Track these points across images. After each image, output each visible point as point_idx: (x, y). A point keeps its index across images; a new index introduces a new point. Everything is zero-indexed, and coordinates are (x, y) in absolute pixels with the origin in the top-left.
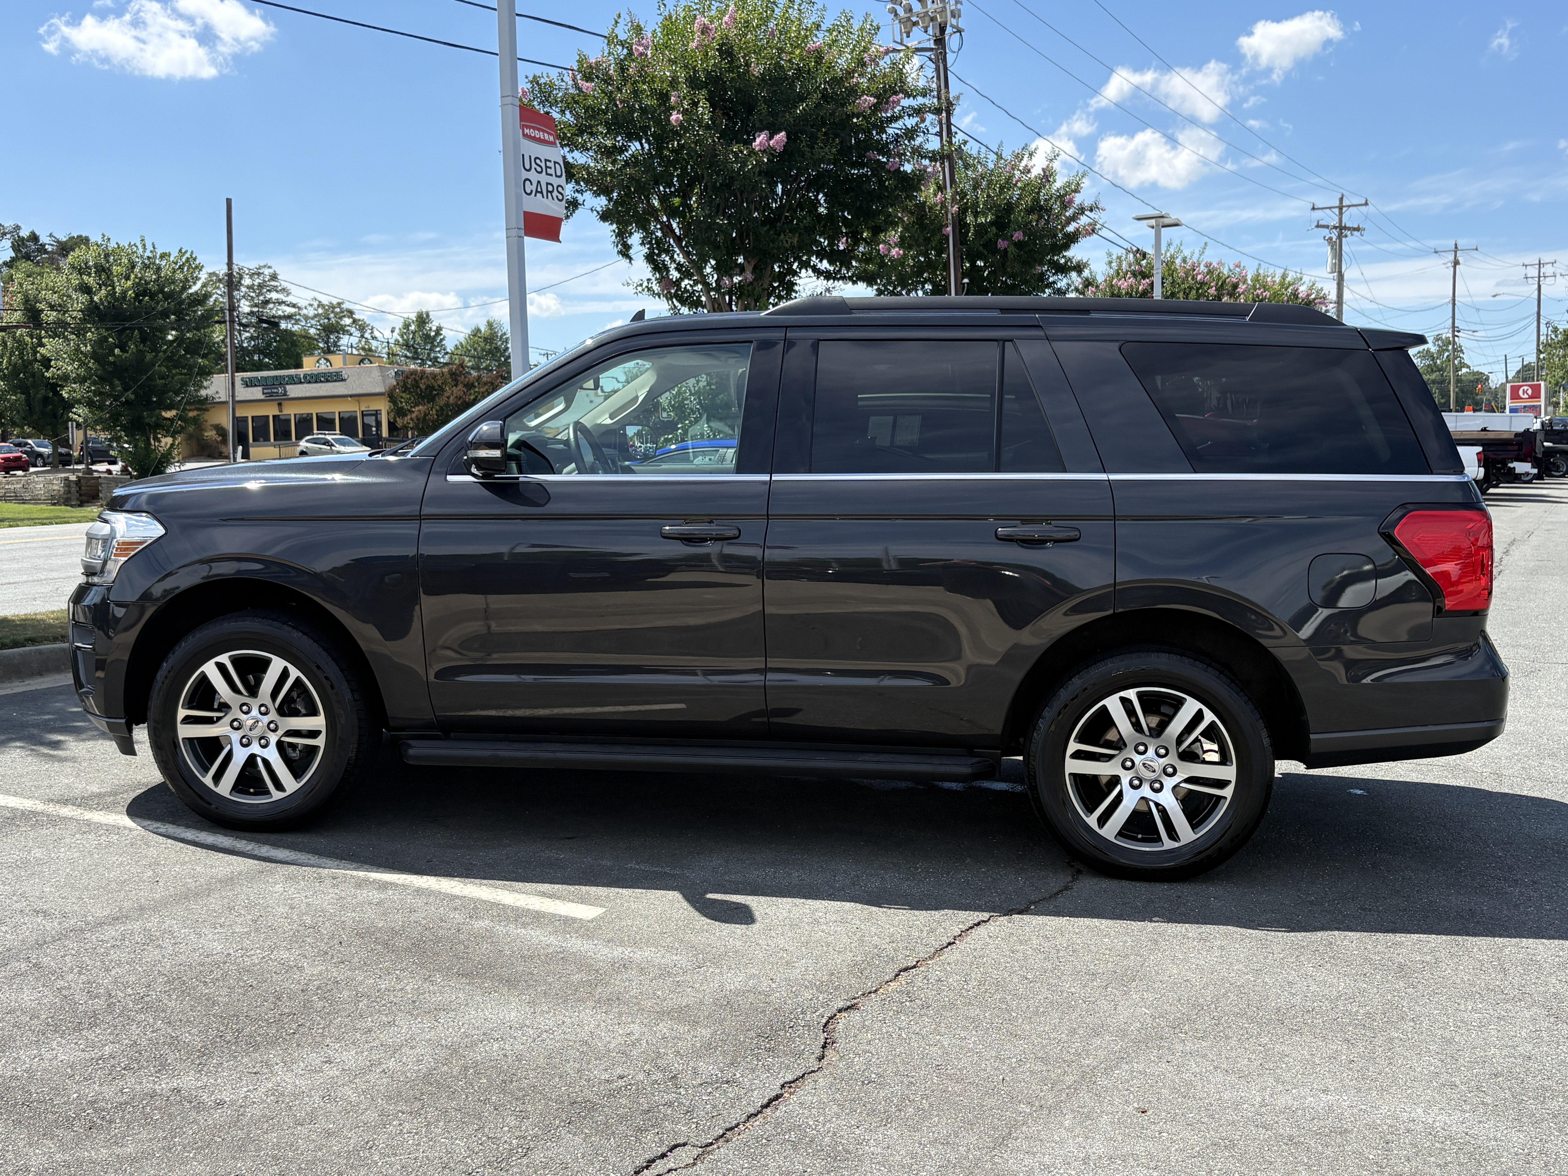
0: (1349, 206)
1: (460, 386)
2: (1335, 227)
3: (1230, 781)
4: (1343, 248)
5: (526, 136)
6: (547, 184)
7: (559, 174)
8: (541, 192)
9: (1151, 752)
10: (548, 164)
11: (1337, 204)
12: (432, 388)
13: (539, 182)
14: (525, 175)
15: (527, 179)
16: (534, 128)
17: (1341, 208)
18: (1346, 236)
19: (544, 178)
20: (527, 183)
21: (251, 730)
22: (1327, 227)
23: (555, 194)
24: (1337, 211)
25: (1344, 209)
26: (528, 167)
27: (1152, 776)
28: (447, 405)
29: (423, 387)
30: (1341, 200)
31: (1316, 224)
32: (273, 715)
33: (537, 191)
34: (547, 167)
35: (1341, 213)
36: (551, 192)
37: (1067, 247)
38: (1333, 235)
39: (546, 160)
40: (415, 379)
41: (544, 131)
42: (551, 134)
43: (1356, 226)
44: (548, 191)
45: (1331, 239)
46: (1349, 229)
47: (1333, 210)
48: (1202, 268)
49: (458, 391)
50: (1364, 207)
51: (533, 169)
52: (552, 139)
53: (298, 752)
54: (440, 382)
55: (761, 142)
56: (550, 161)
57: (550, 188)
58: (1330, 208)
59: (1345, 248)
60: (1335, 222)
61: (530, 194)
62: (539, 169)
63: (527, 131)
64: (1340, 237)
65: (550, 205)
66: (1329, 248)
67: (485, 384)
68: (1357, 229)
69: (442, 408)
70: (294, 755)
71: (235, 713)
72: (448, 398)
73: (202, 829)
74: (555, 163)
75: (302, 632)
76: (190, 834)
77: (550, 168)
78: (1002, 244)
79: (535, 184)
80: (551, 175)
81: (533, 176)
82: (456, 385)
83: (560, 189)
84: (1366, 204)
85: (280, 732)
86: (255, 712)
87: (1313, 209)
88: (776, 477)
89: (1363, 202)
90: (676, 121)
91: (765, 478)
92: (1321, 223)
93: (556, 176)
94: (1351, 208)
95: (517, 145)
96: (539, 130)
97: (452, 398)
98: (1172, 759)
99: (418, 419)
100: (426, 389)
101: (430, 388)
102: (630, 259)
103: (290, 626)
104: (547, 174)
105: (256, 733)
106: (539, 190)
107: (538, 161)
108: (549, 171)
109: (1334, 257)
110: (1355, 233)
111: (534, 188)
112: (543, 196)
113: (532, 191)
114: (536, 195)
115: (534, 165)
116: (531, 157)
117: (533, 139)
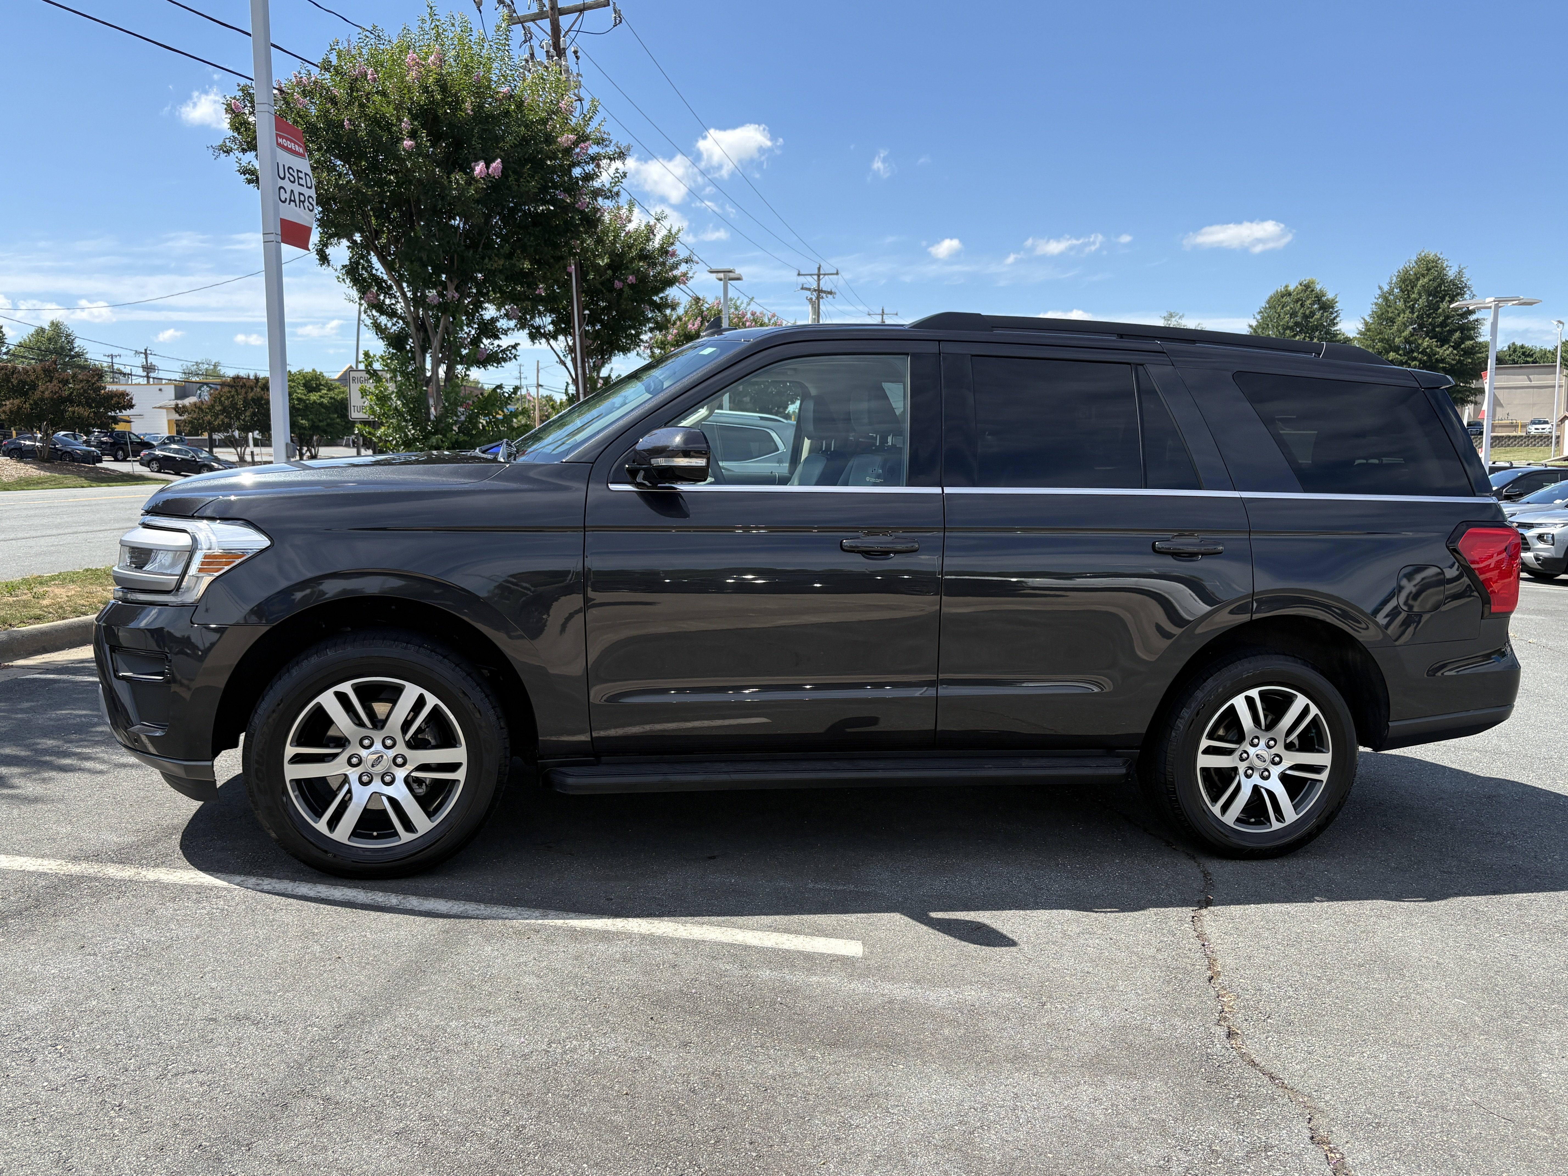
0: (825, 275)
1: (55, 382)
2: (815, 290)
3: (1326, 766)
4: (821, 307)
5: (279, 144)
6: (300, 194)
7: (309, 185)
8: (294, 201)
9: (1262, 743)
10: (300, 175)
11: (816, 272)
12: (25, 383)
13: (292, 191)
14: (281, 183)
15: (281, 188)
16: (287, 139)
17: (819, 276)
18: (822, 298)
19: (297, 189)
20: (282, 190)
21: (373, 766)
22: (809, 289)
23: (306, 204)
24: (816, 277)
25: (821, 277)
26: (283, 176)
27: (1264, 765)
28: (42, 399)
29: (15, 382)
30: (819, 269)
31: (801, 286)
32: (401, 748)
33: (291, 200)
34: (299, 178)
35: (819, 280)
36: (303, 202)
37: (662, 290)
38: (813, 297)
39: (298, 171)
40: (6, 374)
41: (295, 143)
42: (301, 147)
43: (829, 290)
44: (300, 201)
45: (811, 299)
46: (825, 292)
47: (814, 277)
48: (749, 315)
49: (53, 386)
50: (835, 276)
51: (287, 178)
52: (301, 151)
53: (424, 787)
54: (33, 377)
56: (301, 172)
57: (302, 198)
58: (811, 275)
59: (822, 308)
60: (815, 286)
61: (284, 202)
62: (292, 179)
63: (280, 140)
64: (818, 298)
65: (302, 214)
66: (810, 307)
67: (81, 381)
68: (830, 293)
69: (36, 403)
70: (421, 791)
71: (354, 748)
72: (43, 392)
73: (314, 882)
74: (306, 174)
75: (441, 655)
76: (304, 889)
77: (302, 179)
78: (618, 284)
79: (289, 192)
80: (303, 185)
81: (287, 185)
82: (51, 381)
83: (310, 200)
84: (837, 274)
85: (409, 767)
86: (378, 746)
87: (799, 275)
88: (948, 490)
89: (835, 272)
91: (937, 490)
92: (805, 286)
93: (307, 187)
94: (826, 276)
95: (272, 153)
96: (291, 141)
97: (46, 393)
98: (1279, 749)
99: (11, 412)
100: (18, 383)
101: (23, 383)
103: (427, 648)
104: (299, 184)
105: (379, 769)
106: (293, 198)
107: (291, 171)
108: (301, 182)
109: (814, 313)
110: (829, 296)
111: (288, 196)
112: (296, 206)
113: (286, 199)
114: (289, 204)
115: (287, 175)
116: (284, 166)
117: (286, 149)
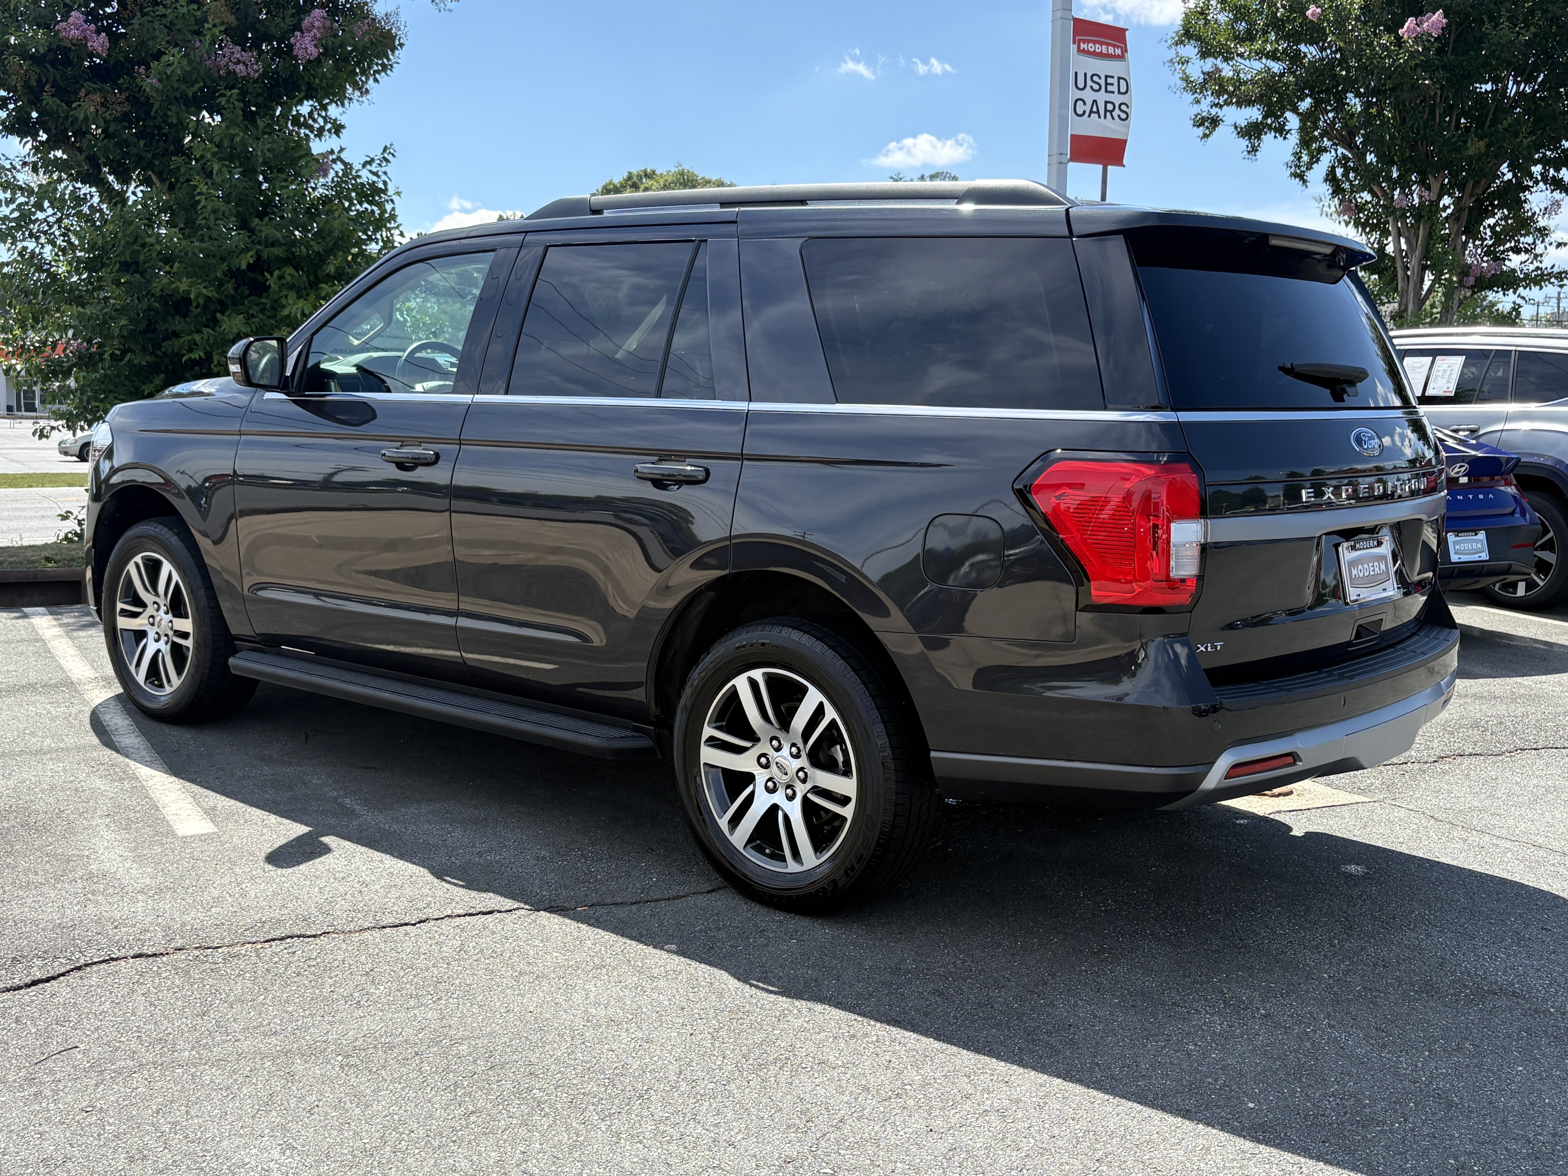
6: (1106, 103)
7: (1123, 90)
8: (1098, 112)
10: (1109, 80)
13: (1095, 101)
14: (1077, 94)
15: (1079, 99)
19: (1102, 97)
20: (1080, 103)
23: (1117, 112)
26: (1081, 85)
33: (1091, 112)
34: (1107, 84)
36: (1111, 112)
39: (1106, 77)
41: (1108, 45)
42: (1118, 47)
44: (1106, 111)
51: (1088, 87)
55: (1408, 27)
56: (1113, 77)
57: (1110, 107)
61: (1081, 115)
62: (1096, 87)
63: (1082, 46)
65: (1110, 125)
74: (1119, 78)
77: (1112, 84)
79: (1089, 104)
80: (1113, 92)
81: (1089, 95)
83: (1123, 107)
90: (1313, 15)
93: (1119, 92)
95: (1064, 63)
96: (1101, 43)
102: (1305, 182)
104: (1107, 92)
106: (1095, 110)
107: (1096, 78)
108: (1110, 88)
111: (1087, 108)
112: (1099, 117)
113: (1084, 112)
114: (1089, 116)
115: (1089, 83)
116: (1085, 74)
117: (1094, 54)
